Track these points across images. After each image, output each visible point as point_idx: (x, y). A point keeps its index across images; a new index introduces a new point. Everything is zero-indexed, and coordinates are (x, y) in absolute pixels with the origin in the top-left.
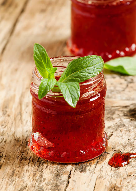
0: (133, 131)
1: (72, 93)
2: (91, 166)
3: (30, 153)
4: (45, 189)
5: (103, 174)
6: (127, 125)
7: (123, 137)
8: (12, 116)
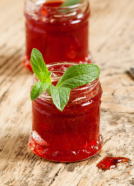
0: (131, 136)
2: (80, 166)
5: (89, 175)
6: (127, 131)
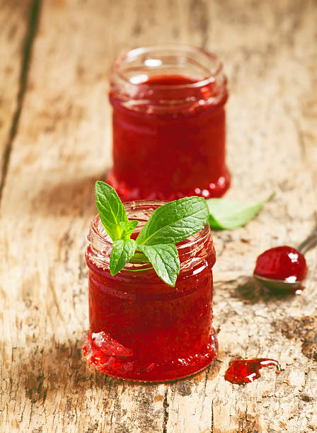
0: (252, 321)
1: (167, 262)
2: (197, 385)
3: (90, 370)
4: (130, 427)
5: (222, 396)
6: (240, 313)
7: (239, 332)
8: (43, 309)
